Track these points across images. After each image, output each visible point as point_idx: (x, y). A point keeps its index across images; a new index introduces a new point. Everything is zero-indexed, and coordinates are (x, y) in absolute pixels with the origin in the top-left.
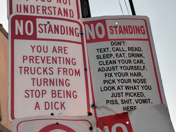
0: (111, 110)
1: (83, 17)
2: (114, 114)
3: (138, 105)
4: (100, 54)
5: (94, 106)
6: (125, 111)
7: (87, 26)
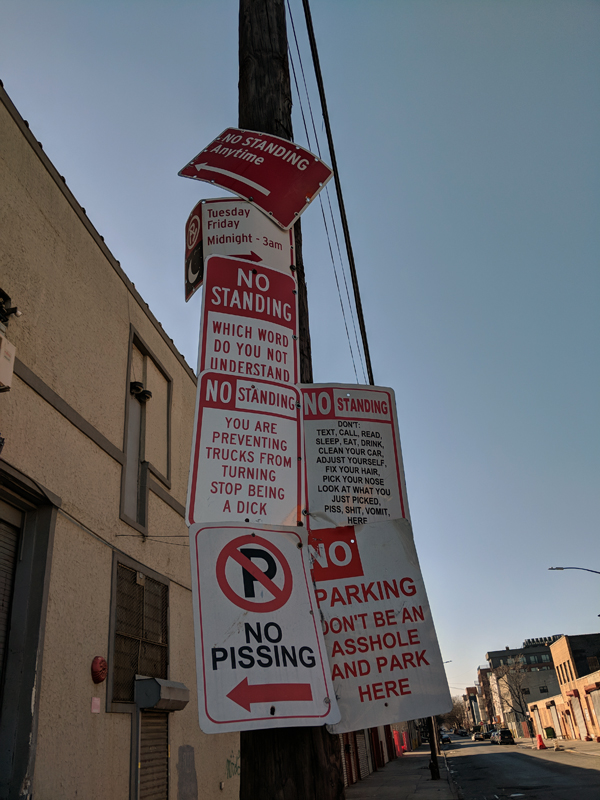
0: (330, 521)
1: (302, 382)
2: (334, 526)
3: (370, 517)
4: (321, 437)
5: (306, 512)
6: (350, 525)
7: (306, 394)
